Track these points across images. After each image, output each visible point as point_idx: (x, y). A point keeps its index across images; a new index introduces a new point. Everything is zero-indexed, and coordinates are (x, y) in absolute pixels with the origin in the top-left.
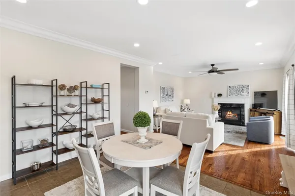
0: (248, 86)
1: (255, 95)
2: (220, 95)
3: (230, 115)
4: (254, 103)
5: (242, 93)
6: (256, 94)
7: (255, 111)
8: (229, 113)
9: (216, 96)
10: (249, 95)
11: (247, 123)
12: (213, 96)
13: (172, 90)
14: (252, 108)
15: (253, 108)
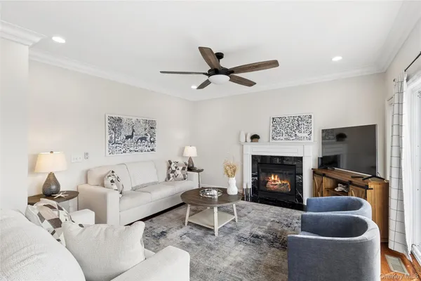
0: (310, 117)
1: (323, 138)
2: (255, 138)
3: (275, 182)
4: (321, 156)
5: (297, 133)
6: (326, 134)
7: (324, 175)
8: (273, 178)
9: (249, 140)
10: (312, 137)
11: (308, 200)
12: (243, 140)
13: (151, 126)
14: (317, 167)
15: (320, 167)
